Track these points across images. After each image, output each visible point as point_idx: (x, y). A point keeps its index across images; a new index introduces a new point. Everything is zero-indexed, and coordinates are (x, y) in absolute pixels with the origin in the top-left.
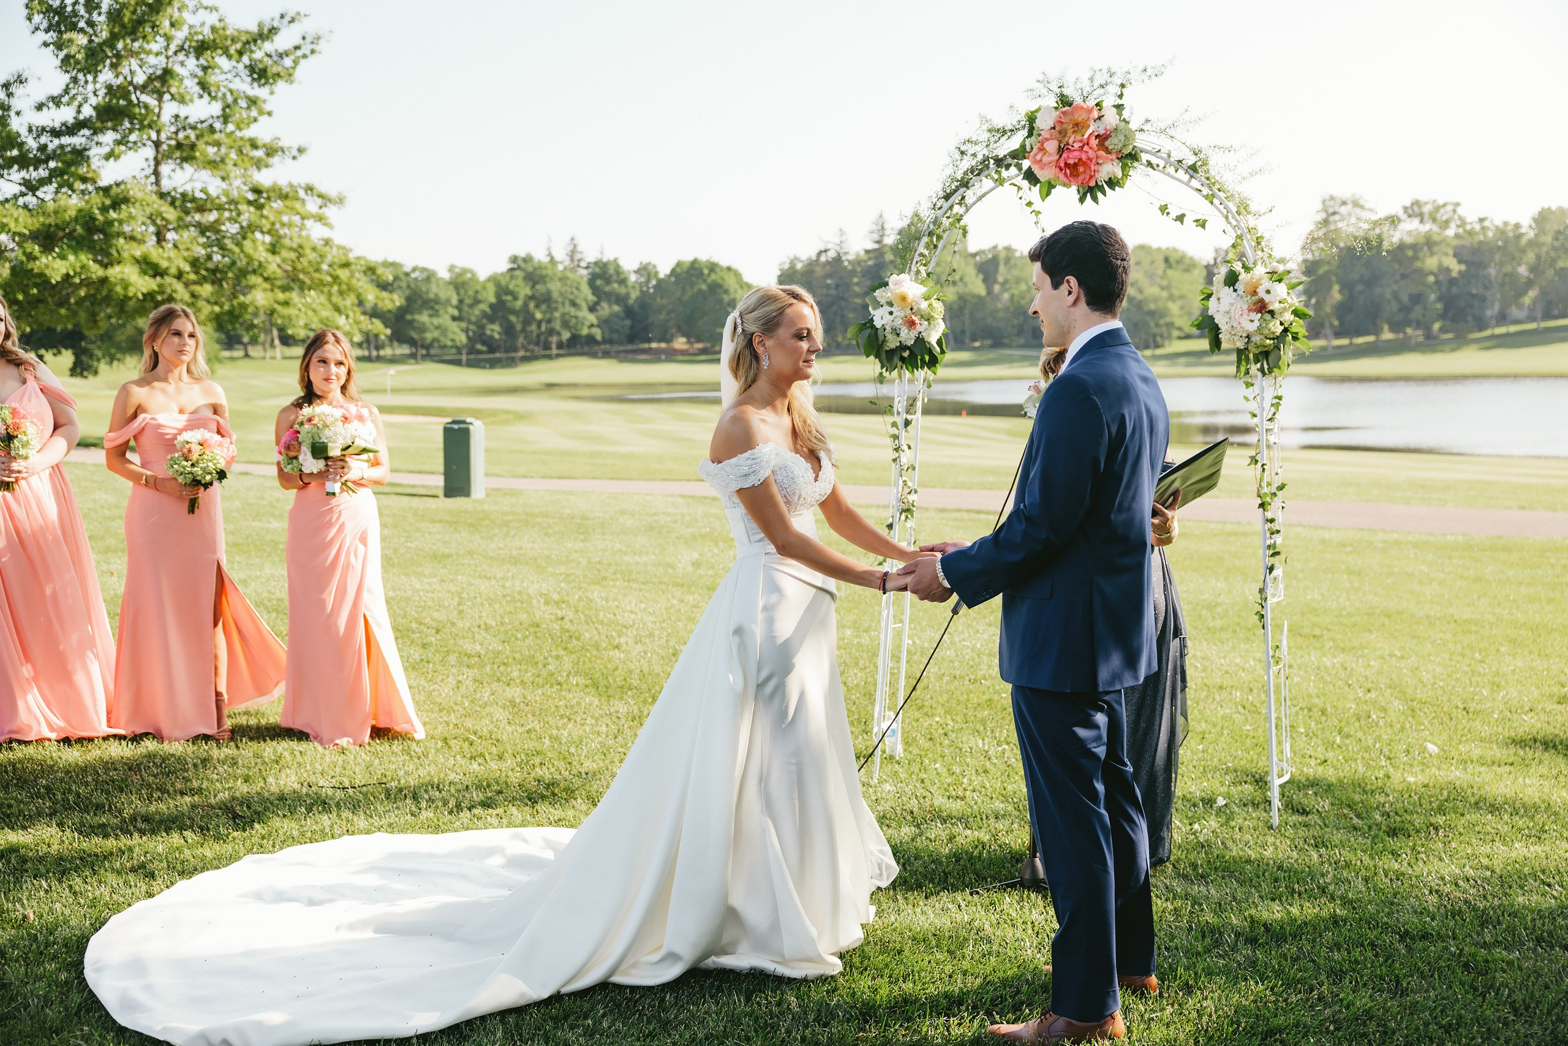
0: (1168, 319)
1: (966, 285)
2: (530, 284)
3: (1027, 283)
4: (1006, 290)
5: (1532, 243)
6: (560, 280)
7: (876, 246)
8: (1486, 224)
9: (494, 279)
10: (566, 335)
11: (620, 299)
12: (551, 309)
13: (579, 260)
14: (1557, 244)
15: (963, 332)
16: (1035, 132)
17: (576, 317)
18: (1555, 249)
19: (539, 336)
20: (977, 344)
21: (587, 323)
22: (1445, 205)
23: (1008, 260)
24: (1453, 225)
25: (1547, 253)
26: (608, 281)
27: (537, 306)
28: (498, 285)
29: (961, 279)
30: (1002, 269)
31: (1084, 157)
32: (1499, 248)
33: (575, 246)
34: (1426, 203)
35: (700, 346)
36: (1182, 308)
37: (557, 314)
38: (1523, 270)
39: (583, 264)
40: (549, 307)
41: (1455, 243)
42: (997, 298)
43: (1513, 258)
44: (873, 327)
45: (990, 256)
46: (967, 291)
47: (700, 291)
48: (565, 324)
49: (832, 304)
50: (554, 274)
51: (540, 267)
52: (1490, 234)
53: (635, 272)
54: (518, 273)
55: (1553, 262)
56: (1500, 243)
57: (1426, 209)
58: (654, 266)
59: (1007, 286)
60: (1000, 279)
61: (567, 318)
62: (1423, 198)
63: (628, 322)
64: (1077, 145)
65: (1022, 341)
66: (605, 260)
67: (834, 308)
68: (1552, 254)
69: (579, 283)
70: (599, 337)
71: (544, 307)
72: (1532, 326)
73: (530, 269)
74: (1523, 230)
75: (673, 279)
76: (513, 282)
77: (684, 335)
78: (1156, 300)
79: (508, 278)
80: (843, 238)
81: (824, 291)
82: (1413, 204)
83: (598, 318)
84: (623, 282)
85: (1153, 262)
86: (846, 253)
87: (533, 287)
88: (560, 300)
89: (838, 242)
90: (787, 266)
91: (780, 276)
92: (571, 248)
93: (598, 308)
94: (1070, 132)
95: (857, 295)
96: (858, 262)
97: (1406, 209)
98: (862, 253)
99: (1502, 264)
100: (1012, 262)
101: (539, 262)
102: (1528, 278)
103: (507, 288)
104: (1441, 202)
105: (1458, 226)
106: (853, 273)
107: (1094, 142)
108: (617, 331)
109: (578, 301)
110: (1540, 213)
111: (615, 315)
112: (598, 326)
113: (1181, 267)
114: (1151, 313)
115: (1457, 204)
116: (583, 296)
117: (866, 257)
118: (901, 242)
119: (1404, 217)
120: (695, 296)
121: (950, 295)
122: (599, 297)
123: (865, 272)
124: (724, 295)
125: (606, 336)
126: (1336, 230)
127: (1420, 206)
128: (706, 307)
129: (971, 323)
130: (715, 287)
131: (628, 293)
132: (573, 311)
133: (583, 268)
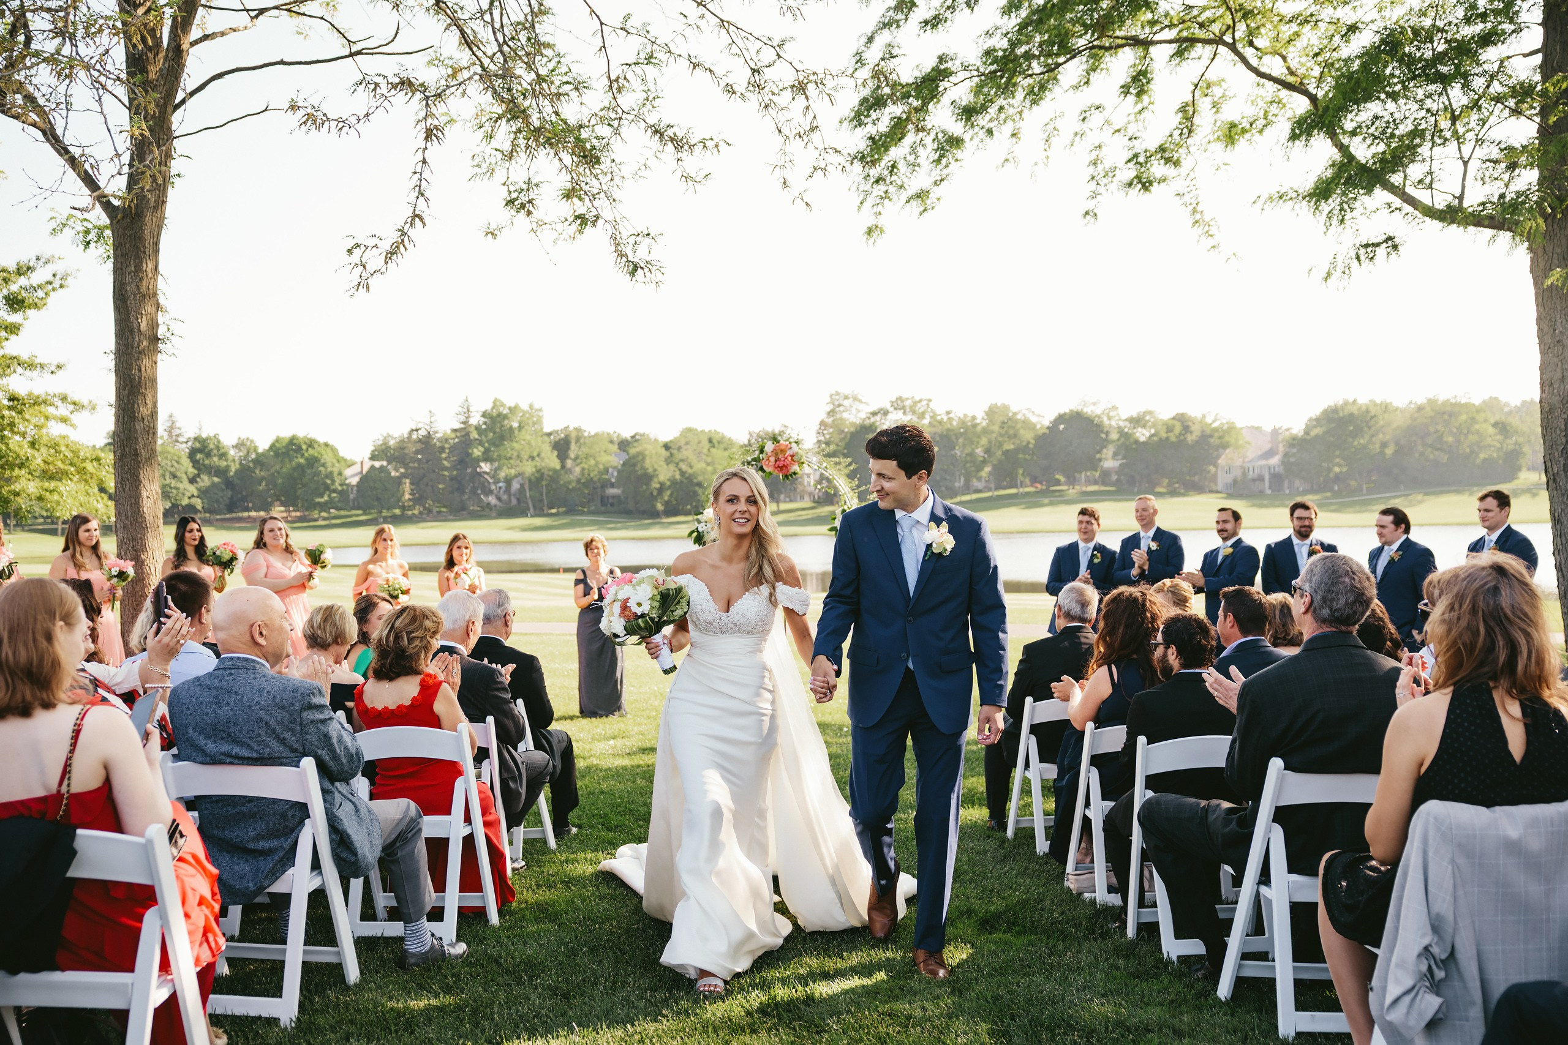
1: (543, 460)
3: (595, 459)
4: (577, 466)
5: (985, 431)
7: (462, 426)
8: (951, 415)
10: (166, 505)
11: (220, 472)
13: (178, 436)
14: (1003, 431)
15: (541, 501)
16: (765, 453)
17: (177, 489)
18: (1001, 435)
20: (554, 511)
21: (188, 494)
22: (920, 401)
23: (578, 440)
24: (927, 417)
25: (996, 438)
26: (208, 455)
29: (538, 455)
30: (573, 446)
31: (786, 464)
32: (962, 434)
33: (173, 422)
34: (908, 399)
35: (298, 514)
38: (979, 451)
39: (182, 439)
42: (570, 471)
43: (972, 443)
45: (563, 436)
46: (544, 465)
47: (299, 464)
48: (166, 495)
49: (424, 476)
52: (955, 423)
53: (236, 447)
55: (1001, 444)
56: (962, 430)
57: (908, 403)
58: (252, 441)
59: (579, 461)
60: (572, 455)
61: (168, 489)
62: (904, 396)
63: (229, 493)
64: (783, 459)
65: (593, 508)
66: (204, 436)
67: (426, 480)
68: (1000, 439)
69: (179, 457)
70: (199, 507)
72: (989, 494)
74: (978, 421)
75: (272, 454)
77: (283, 504)
78: (703, 473)
80: (433, 419)
81: (416, 465)
82: (897, 399)
83: (199, 490)
84: (223, 455)
85: (699, 442)
86: (436, 432)
89: (428, 422)
90: (381, 442)
91: (373, 451)
92: (169, 424)
93: (199, 480)
94: (780, 453)
95: (447, 469)
96: (444, 439)
97: (892, 402)
98: (449, 432)
99: (964, 446)
100: (582, 441)
102: (983, 457)
104: (917, 399)
106: (442, 449)
107: (790, 458)
108: (218, 501)
109: (178, 474)
110: (990, 408)
111: (213, 485)
112: (198, 497)
113: (722, 446)
114: (698, 484)
115: (930, 400)
116: (183, 469)
117: (453, 435)
118: (485, 423)
119: (891, 409)
120: (294, 469)
121: (529, 469)
122: (199, 469)
123: (453, 448)
124: (322, 469)
125: (206, 506)
126: (841, 419)
127: (902, 401)
128: (306, 479)
129: (548, 493)
130: (313, 461)
131: (228, 466)
132: (173, 483)
133: (182, 443)
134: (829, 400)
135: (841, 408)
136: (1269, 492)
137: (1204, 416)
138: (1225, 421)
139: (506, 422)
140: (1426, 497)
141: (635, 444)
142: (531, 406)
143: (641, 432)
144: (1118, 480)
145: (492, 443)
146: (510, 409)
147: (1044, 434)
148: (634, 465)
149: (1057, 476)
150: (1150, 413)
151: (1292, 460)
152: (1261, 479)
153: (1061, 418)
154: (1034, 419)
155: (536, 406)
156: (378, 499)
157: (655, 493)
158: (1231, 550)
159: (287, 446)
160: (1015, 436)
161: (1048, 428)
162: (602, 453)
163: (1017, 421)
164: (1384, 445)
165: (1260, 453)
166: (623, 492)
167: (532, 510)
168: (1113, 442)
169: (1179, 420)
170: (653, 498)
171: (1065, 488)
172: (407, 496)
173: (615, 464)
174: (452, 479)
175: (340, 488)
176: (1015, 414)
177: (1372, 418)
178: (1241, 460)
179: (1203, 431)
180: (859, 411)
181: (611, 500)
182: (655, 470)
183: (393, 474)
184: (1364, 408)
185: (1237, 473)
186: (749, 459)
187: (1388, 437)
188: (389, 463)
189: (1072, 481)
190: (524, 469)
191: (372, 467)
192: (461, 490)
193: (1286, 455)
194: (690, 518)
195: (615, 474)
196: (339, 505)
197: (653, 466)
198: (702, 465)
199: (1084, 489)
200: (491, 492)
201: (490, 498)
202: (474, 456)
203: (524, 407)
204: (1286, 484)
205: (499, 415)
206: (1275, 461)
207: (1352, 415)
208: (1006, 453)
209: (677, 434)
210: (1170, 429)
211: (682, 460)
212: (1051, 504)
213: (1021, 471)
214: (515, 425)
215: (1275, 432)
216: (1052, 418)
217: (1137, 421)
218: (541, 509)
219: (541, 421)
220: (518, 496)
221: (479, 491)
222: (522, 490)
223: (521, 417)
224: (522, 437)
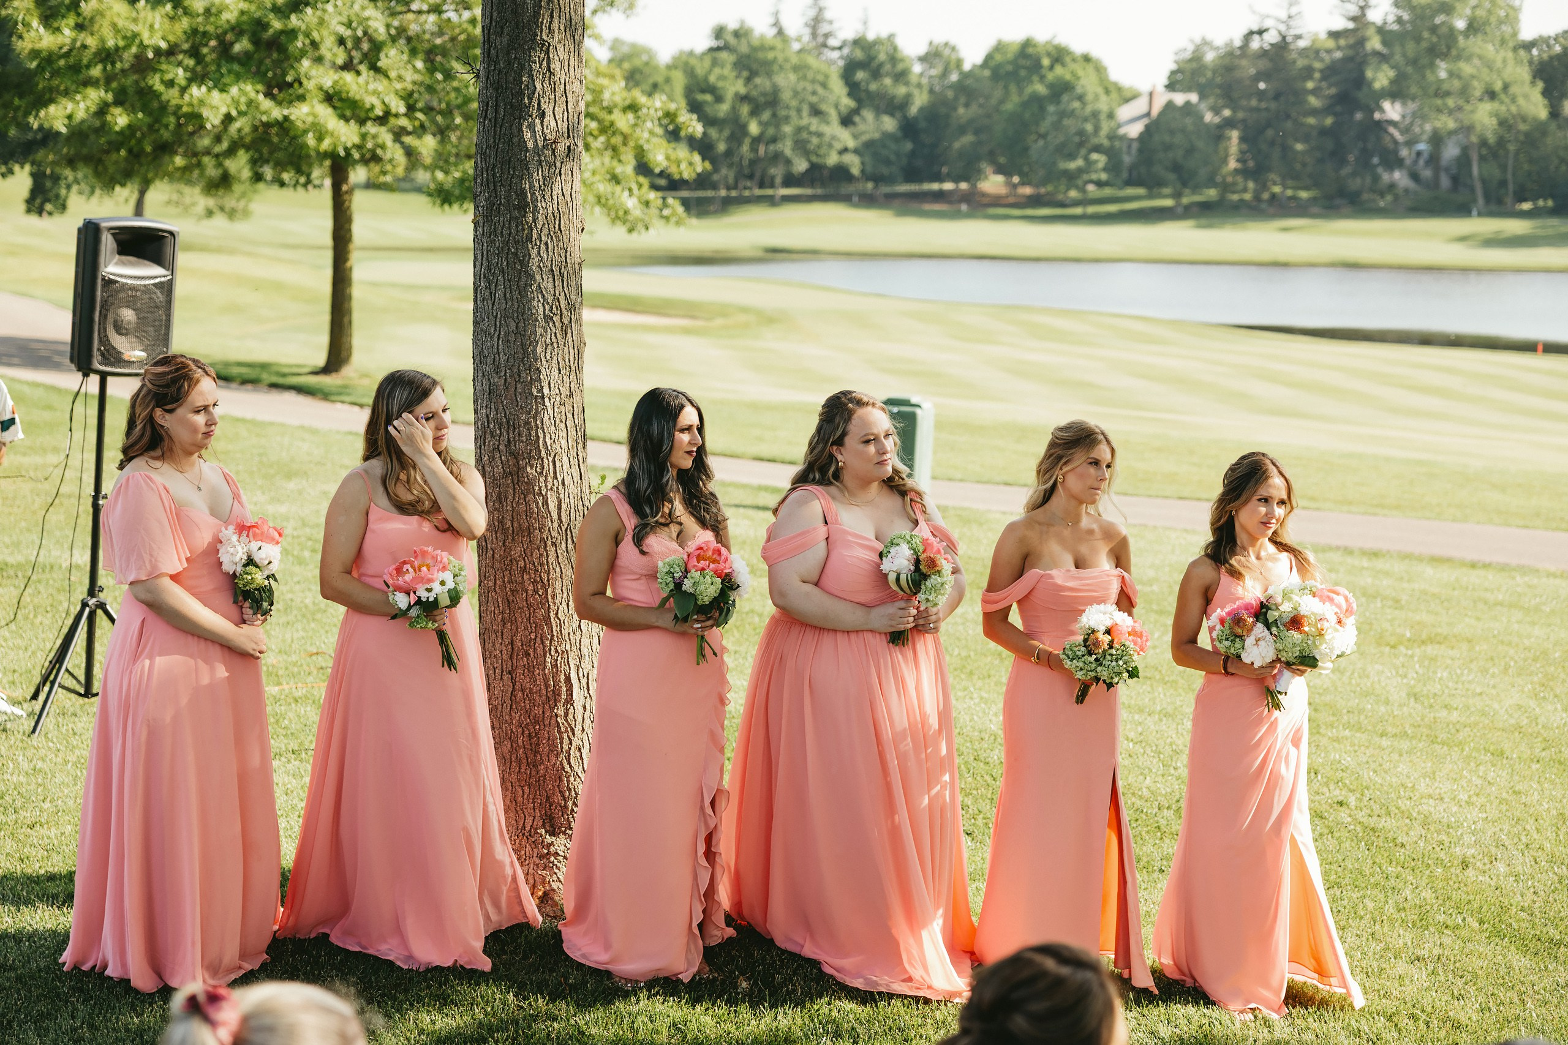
1: (1514, 100)
2: (745, 74)
6: (796, 69)
7: (1351, 25)
9: (684, 63)
10: (801, 166)
11: (894, 107)
12: (777, 120)
13: (827, 36)
15: (1503, 183)
17: (820, 135)
19: (753, 163)
20: (1526, 206)
21: (838, 146)
26: (876, 74)
27: (755, 112)
28: (690, 72)
29: (1506, 87)
33: (821, 10)
35: (1027, 190)
37: (787, 129)
39: (833, 42)
40: (774, 115)
46: (1515, 109)
47: (1036, 99)
48: (801, 146)
49: (1268, 125)
50: (786, 60)
51: (763, 48)
53: (923, 59)
54: (724, 55)
58: (953, 49)
61: (804, 135)
63: (909, 146)
66: (871, 36)
67: (1270, 133)
69: (827, 76)
70: (855, 171)
71: (766, 115)
73: (744, 49)
75: (987, 73)
76: (717, 71)
77: (1000, 170)
79: (707, 63)
80: (1294, 10)
81: (1254, 103)
83: (855, 137)
84: (901, 76)
86: (1299, 37)
87: (748, 80)
88: (794, 103)
89: (1283, 15)
90: (1188, 55)
91: (1173, 73)
92: (812, 13)
93: (857, 119)
95: (1314, 112)
96: (1313, 52)
98: (1323, 36)
101: (762, 37)
103: (706, 79)
106: (1308, 72)
108: (887, 160)
109: (823, 107)
112: (856, 151)
116: (832, 98)
117: (1331, 44)
118: (1399, 20)
120: (1025, 105)
121: (1483, 117)
122: (859, 101)
123: (1331, 71)
124: (1076, 104)
125: (869, 169)
128: (1045, 125)
129: (1518, 168)
130: (1062, 89)
131: (908, 98)
132: (815, 124)
133: (833, 49)
139: (1443, 18)
145: (1412, 61)
156: (1176, 168)
159: (1014, 62)
167: (1481, 201)
172: (1233, 164)
174: (1324, 132)
175: (1106, 143)
183: (1208, 117)
188: (1202, 96)
190: (1472, 117)
191: (1170, 105)
192: (1338, 156)
196: (1104, 176)
200: (1399, 163)
201: (1396, 175)
202: (1373, 86)
214: (1460, 24)
218: (1500, 202)
219: (1517, 20)
220: (1454, 171)
221: (1376, 160)
222: (1464, 160)
223: (1474, 8)
224: (1477, 50)
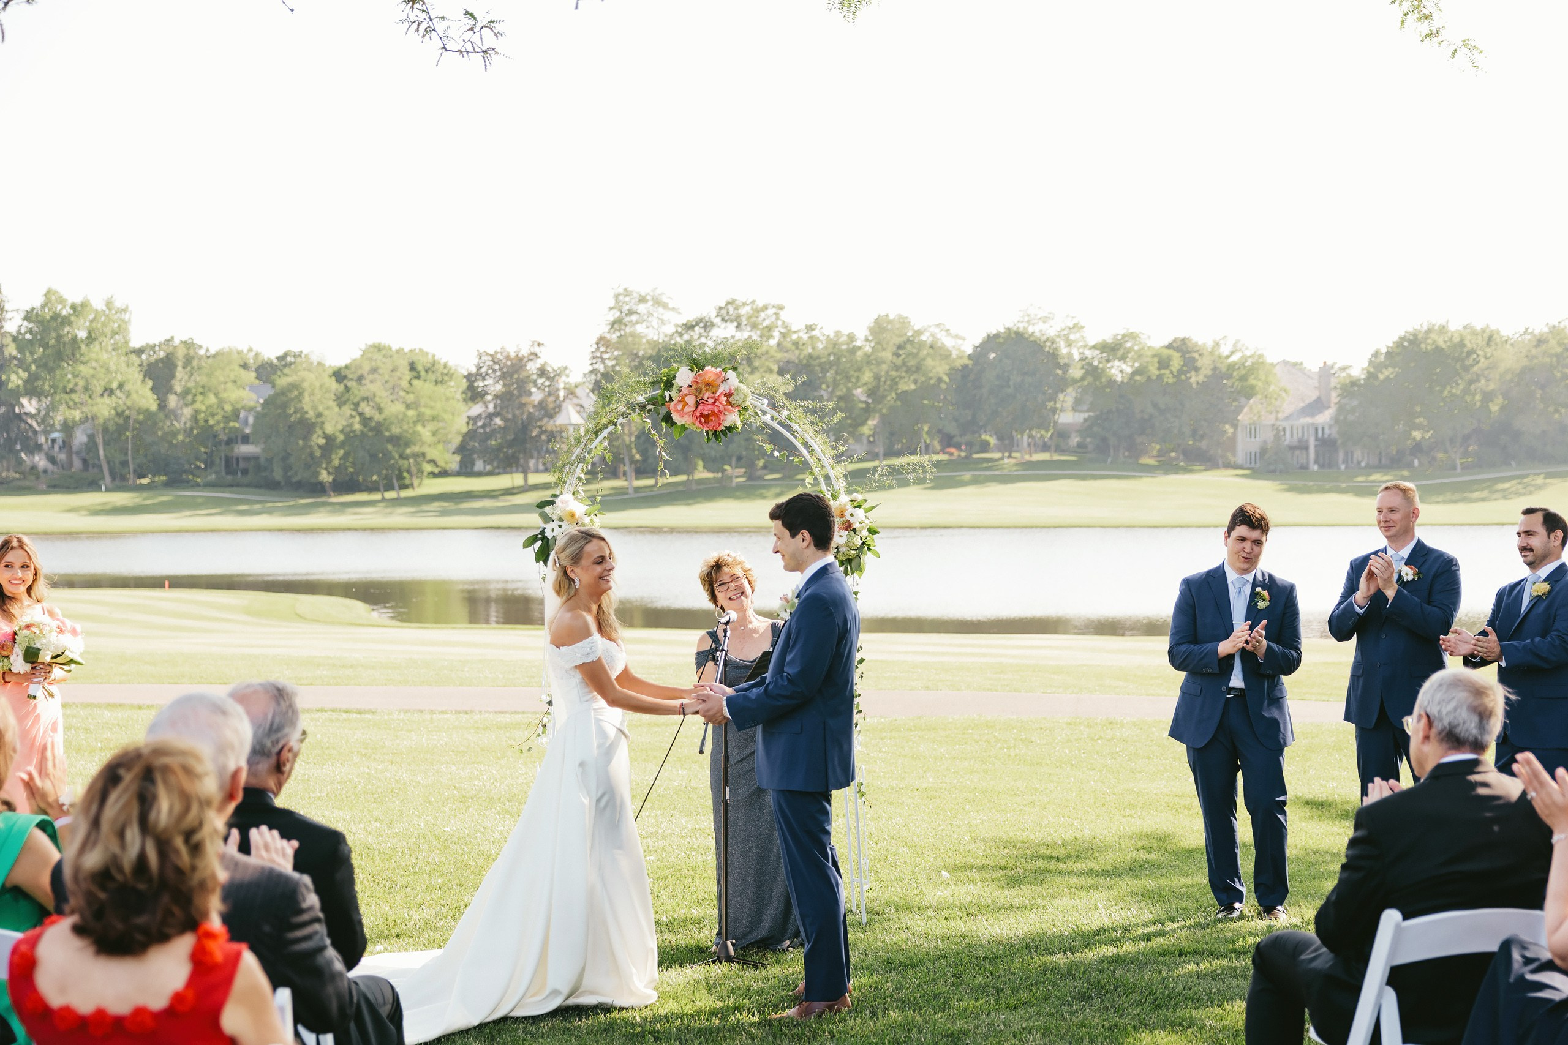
0: (416, 449)
1: (128, 395)
3: (216, 395)
4: (187, 405)
5: (868, 360)
14: (899, 361)
15: (125, 464)
16: (675, 388)
18: (897, 368)
20: (145, 481)
22: (765, 308)
23: (188, 361)
24: (776, 334)
25: (887, 372)
29: (121, 386)
30: (180, 372)
31: (716, 410)
32: (831, 364)
34: (744, 304)
36: (434, 434)
38: (859, 393)
41: (779, 356)
42: (173, 414)
43: (848, 378)
44: (544, 539)
45: (162, 354)
46: (129, 403)
52: (820, 346)
55: (894, 383)
56: (832, 358)
57: (744, 311)
59: (190, 398)
60: (178, 388)
62: (741, 298)
64: (711, 401)
65: (212, 477)
68: (894, 373)
72: (874, 463)
74: (858, 343)
78: (400, 421)
82: (728, 303)
85: (393, 371)
94: (704, 389)
97: (719, 309)
99: (836, 384)
100: (195, 363)
102: (865, 402)
104: (760, 304)
105: (784, 335)
107: (724, 399)
110: (876, 321)
113: (432, 377)
114: (396, 440)
115: (781, 308)
118: (30, 331)
119: (717, 321)
121: (104, 408)
126: (633, 335)
127: (737, 309)
129: (136, 451)
134: (612, 303)
135: (634, 318)
136: (1316, 467)
137: (1217, 344)
138: (1248, 353)
139: (67, 329)
140: (1548, 481)
141: (286, 371)
142: (109, 304)
143: (296, 349)
144: (1080, 445)
145: (43, 364)
146: (73, 307)
147: (965, 367)
148: (284, 406)
149: (984, 437)
150: (1132, 336)
151: (1351, 418)
152: (1303, 446)
153: (991, 341)
154: (948, 342)
155: (118, 304)
157: (318, 454)
158: (1546, 587)
160: (918, 369)
161: (970, 357)
162: (230, 385)
163: (922, 344)
164: (1488, 397)
165: (1302, 405)
166: (264, 450)
167: (108, 479)
168: (1075, 381)
169: (1177, 350)
170: (312, 463)
171: (997, 455)
173: (252, 404)
176: (919, 333)
177: (1470, 352)
178: (1273, 416)
179: (1215, 369)
180: (663, 322)
181: (242, 465)
182: (319, 415)
184: (1456, 340)
185: (1268, 436)
186: (641, 399)
187: (1492, 386)
189: (1008, 444)
190: (95, 409)
193: (1341, 408)
194: (377, 496)
195: (251, 420)
197: (314, 408)
198: (396, 408)
199: (1027, 457)
200: (39, 448)
201: (37, 458)
202: (10, 385)
203: (98, 304)
204: (1341, 455)
205: (56, 317)
206: (1324, 418)
207: (1438, 350)
208: (903, 396)
209: (357, 354)
210: (1163, 364)
211: (365, 399)
212: (975, 481)
213: (926, 428)
214: (82, 334)
215: (1326, 371)
216: (978, 341)
217: (1112, 349)
218: (123, 478)
219: (126, 329)
220: (83, 454)
221: (18, 447)
222: (91, 445)
223: (92, 321)
224: (94, 356)
